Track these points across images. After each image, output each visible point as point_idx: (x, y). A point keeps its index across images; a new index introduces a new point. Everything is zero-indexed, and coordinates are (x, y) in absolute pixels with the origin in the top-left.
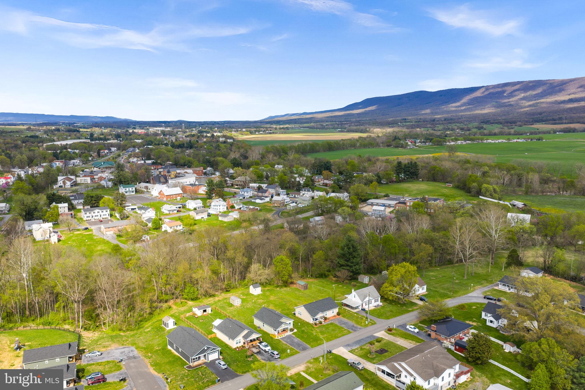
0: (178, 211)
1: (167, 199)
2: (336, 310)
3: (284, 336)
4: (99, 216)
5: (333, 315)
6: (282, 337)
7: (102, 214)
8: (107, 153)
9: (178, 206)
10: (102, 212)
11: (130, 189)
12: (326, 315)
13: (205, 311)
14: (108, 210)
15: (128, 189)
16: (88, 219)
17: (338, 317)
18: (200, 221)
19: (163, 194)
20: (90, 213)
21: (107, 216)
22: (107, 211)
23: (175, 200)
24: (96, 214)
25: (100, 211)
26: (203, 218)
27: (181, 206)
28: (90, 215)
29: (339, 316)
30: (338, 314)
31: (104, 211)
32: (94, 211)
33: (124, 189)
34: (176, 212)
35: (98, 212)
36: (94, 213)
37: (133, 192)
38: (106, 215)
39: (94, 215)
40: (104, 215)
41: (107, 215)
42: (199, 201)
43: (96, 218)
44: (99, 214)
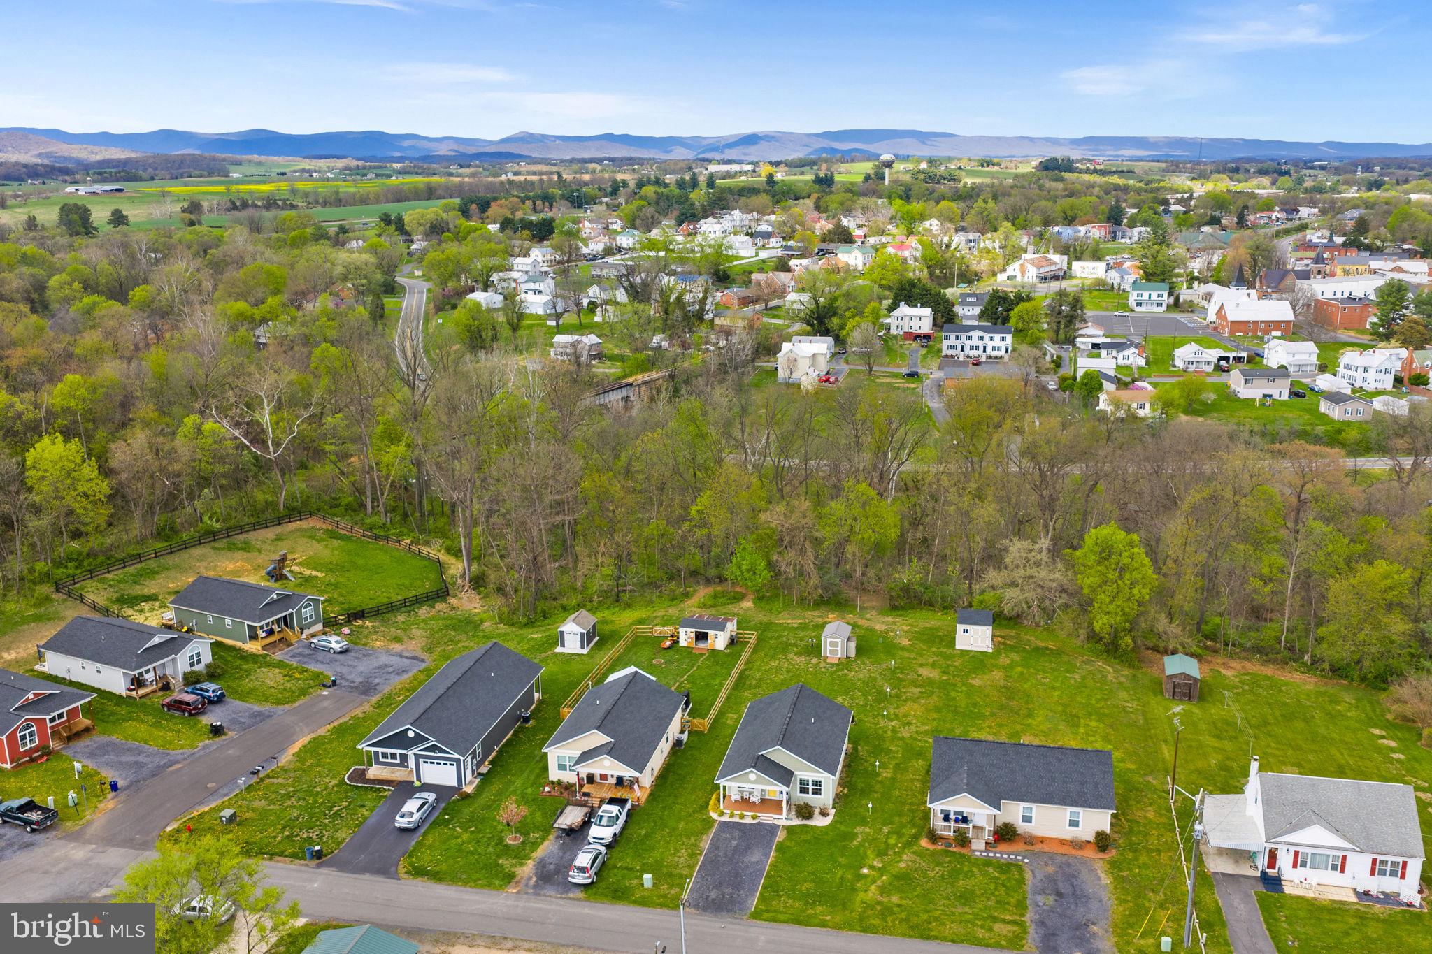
0: (1218, 368)
1: (1232, 332)
2: (1096, 821)
3: (748, 820)
4: (981, 349)
5: (1068, 833)
6: (736, 819)
7: (990, 344)
8: (1278, 220)
9: (1231, 355)
10: (992, 339)
11: (1154, 296)
12: (1027, 819)
13: (701, 637)
14: (1009, 338)
15: (1145, 295)
16: (950, 352)
17: (1090, 853)
18: (1249, 402)
19: (1225, 318)
20: (958, 338)
21: (1002, 353)
22: (1003, 339)
23: (1258, 338)
24: (975, 342)
25: (986, 336)
26: (1270, 396)
27: (1244, 354)
28: (958, 344)
29: (1101, 855)
30: (1102, 842)
31: (997, 337)
32: (969, 334)
33: (1135, 293)
34: (1210, 368)
35: (980, 338)
36: (969, 338)
37: (1159, 304)
38: (999, 349)
39: (968, 344)
40: (994, 348)
41: (1004, 349)
42: (1310, 347)
43: (974, 353)
44: (981, 344)
